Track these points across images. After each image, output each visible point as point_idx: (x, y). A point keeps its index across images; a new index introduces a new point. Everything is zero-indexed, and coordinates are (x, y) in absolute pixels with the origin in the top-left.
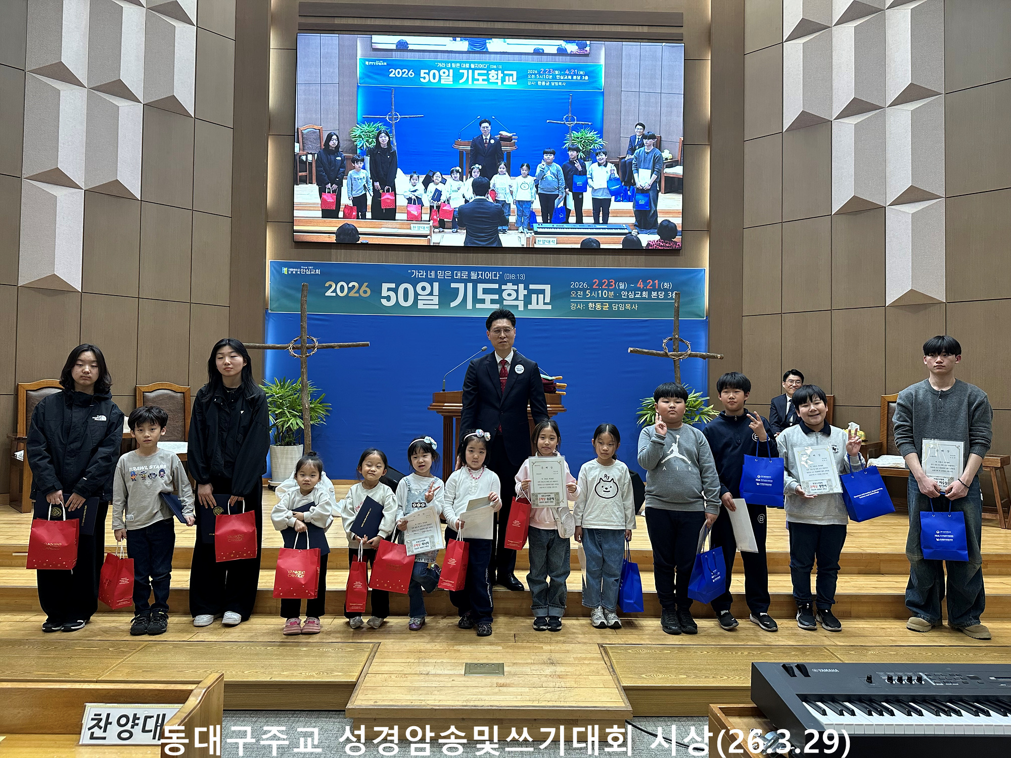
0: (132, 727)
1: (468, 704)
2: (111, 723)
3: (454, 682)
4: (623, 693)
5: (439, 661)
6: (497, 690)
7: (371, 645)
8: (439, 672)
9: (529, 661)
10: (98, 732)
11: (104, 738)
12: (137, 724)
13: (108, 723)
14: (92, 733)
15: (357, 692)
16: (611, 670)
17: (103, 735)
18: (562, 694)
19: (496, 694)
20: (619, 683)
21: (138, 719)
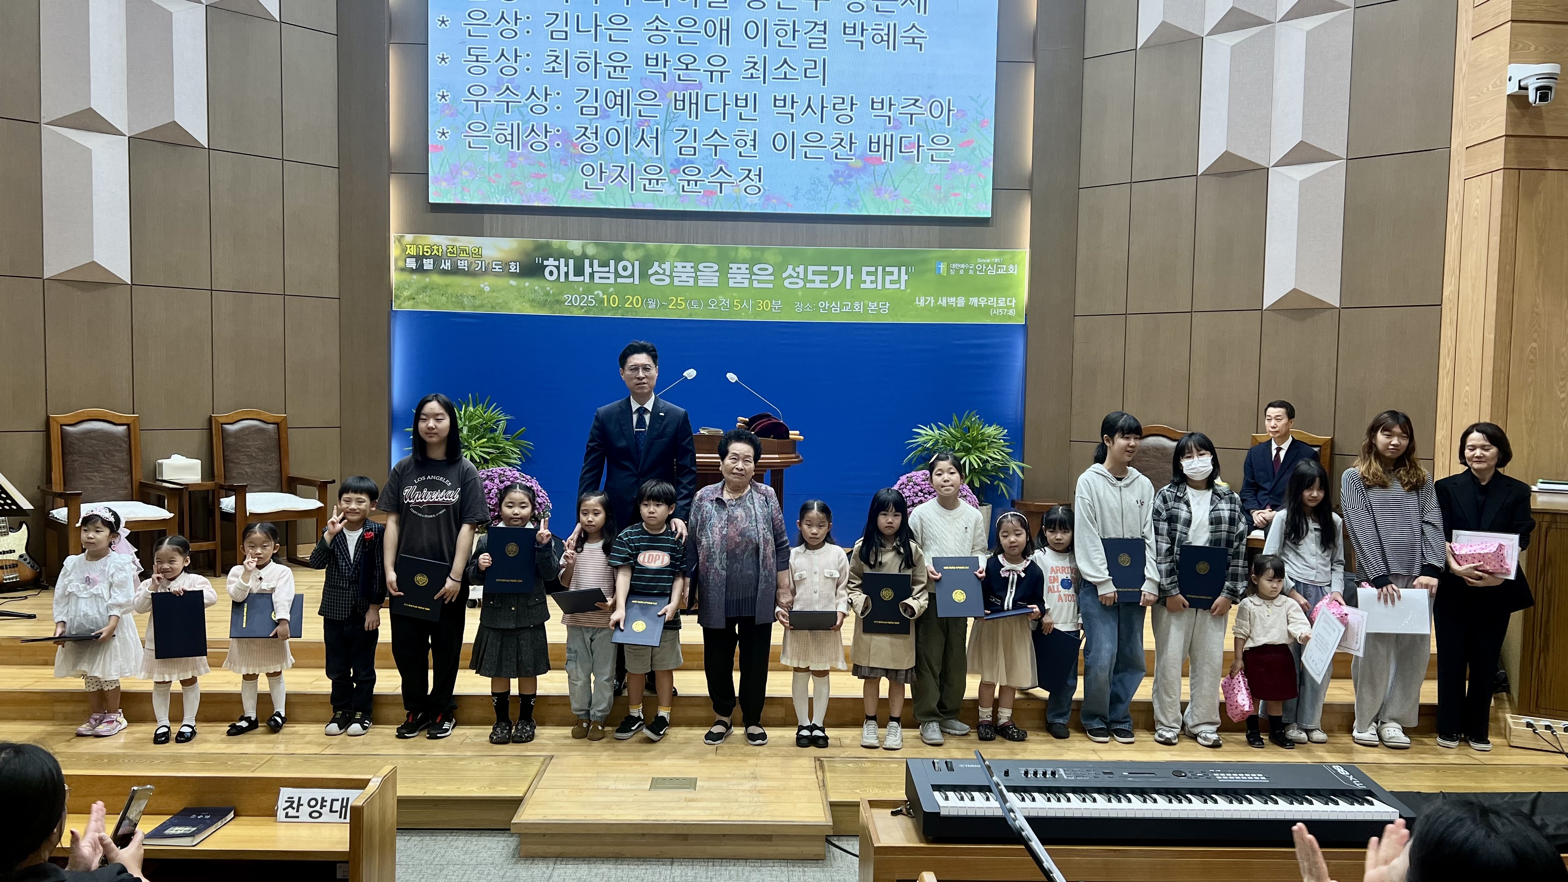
0: (321, 808)
1: (649, 818)
2: (302, 805)
3: (636, 797)
4: (828, 809)
5: (620, 776)
6: (684, 804)
7: (542, 758)
8: (620, 786)
9: (728, 776)
10: (291, 812)
11: (298, 817)
12: (325, 806)
13: (299, 805)
14: (287, 813)
15: (524, 806)
16: (821, 784)
17: (297, 814)
18: (758, 809)
19: (682, 808)
20: (826, 798)
21: (326, 801)
